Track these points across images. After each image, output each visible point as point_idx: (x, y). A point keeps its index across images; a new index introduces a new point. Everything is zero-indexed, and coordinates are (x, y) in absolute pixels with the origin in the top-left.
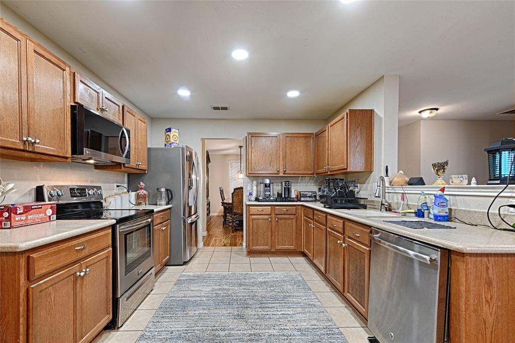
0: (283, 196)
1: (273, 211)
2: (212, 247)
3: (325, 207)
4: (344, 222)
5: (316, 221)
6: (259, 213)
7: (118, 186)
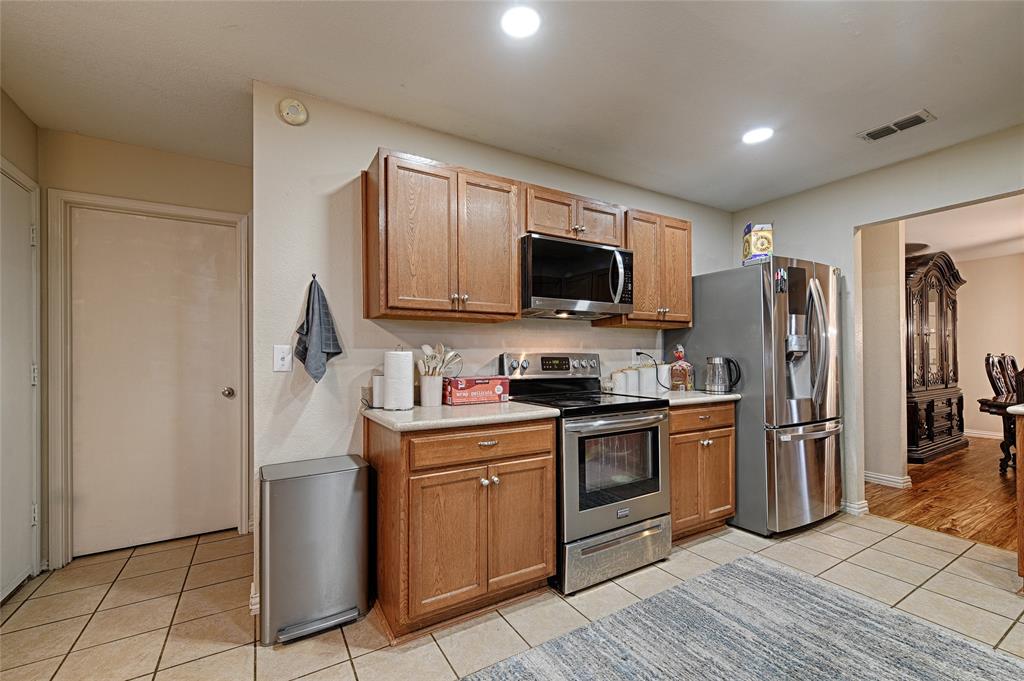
2: (894, 523)
7: (638, 354)
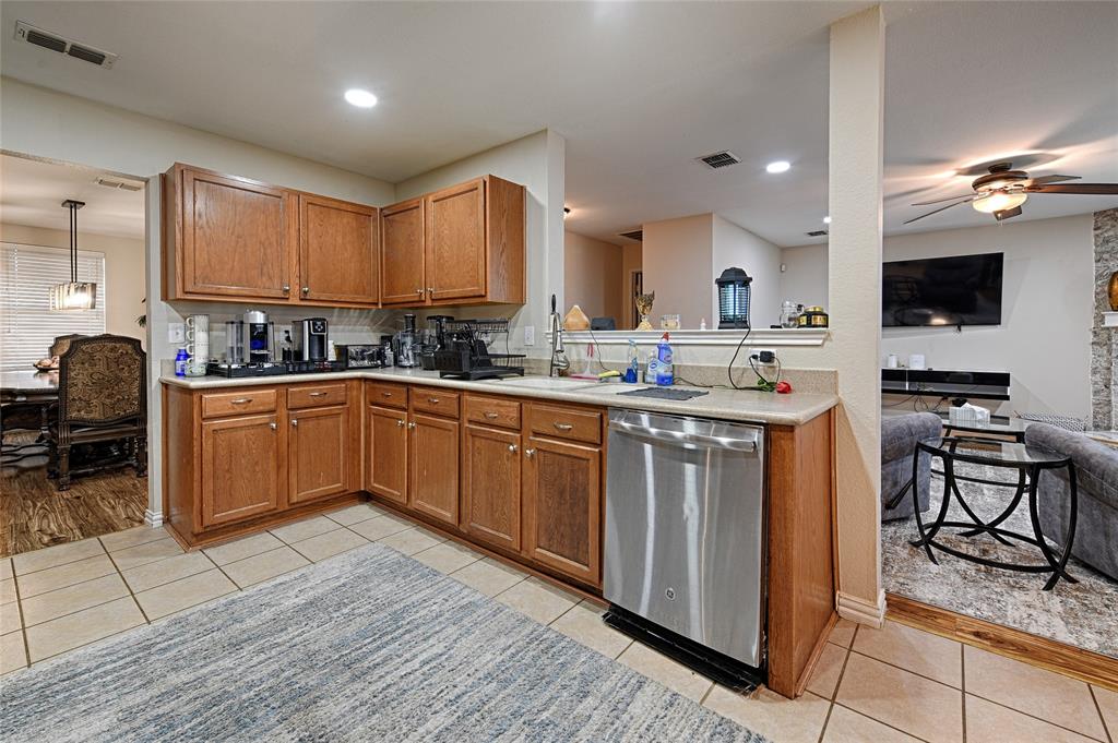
0: (306, 358)
1: (283, 400)
3: (442, 376)
4: (521, 405)
5: (417, 411)
6: (239, 410)
